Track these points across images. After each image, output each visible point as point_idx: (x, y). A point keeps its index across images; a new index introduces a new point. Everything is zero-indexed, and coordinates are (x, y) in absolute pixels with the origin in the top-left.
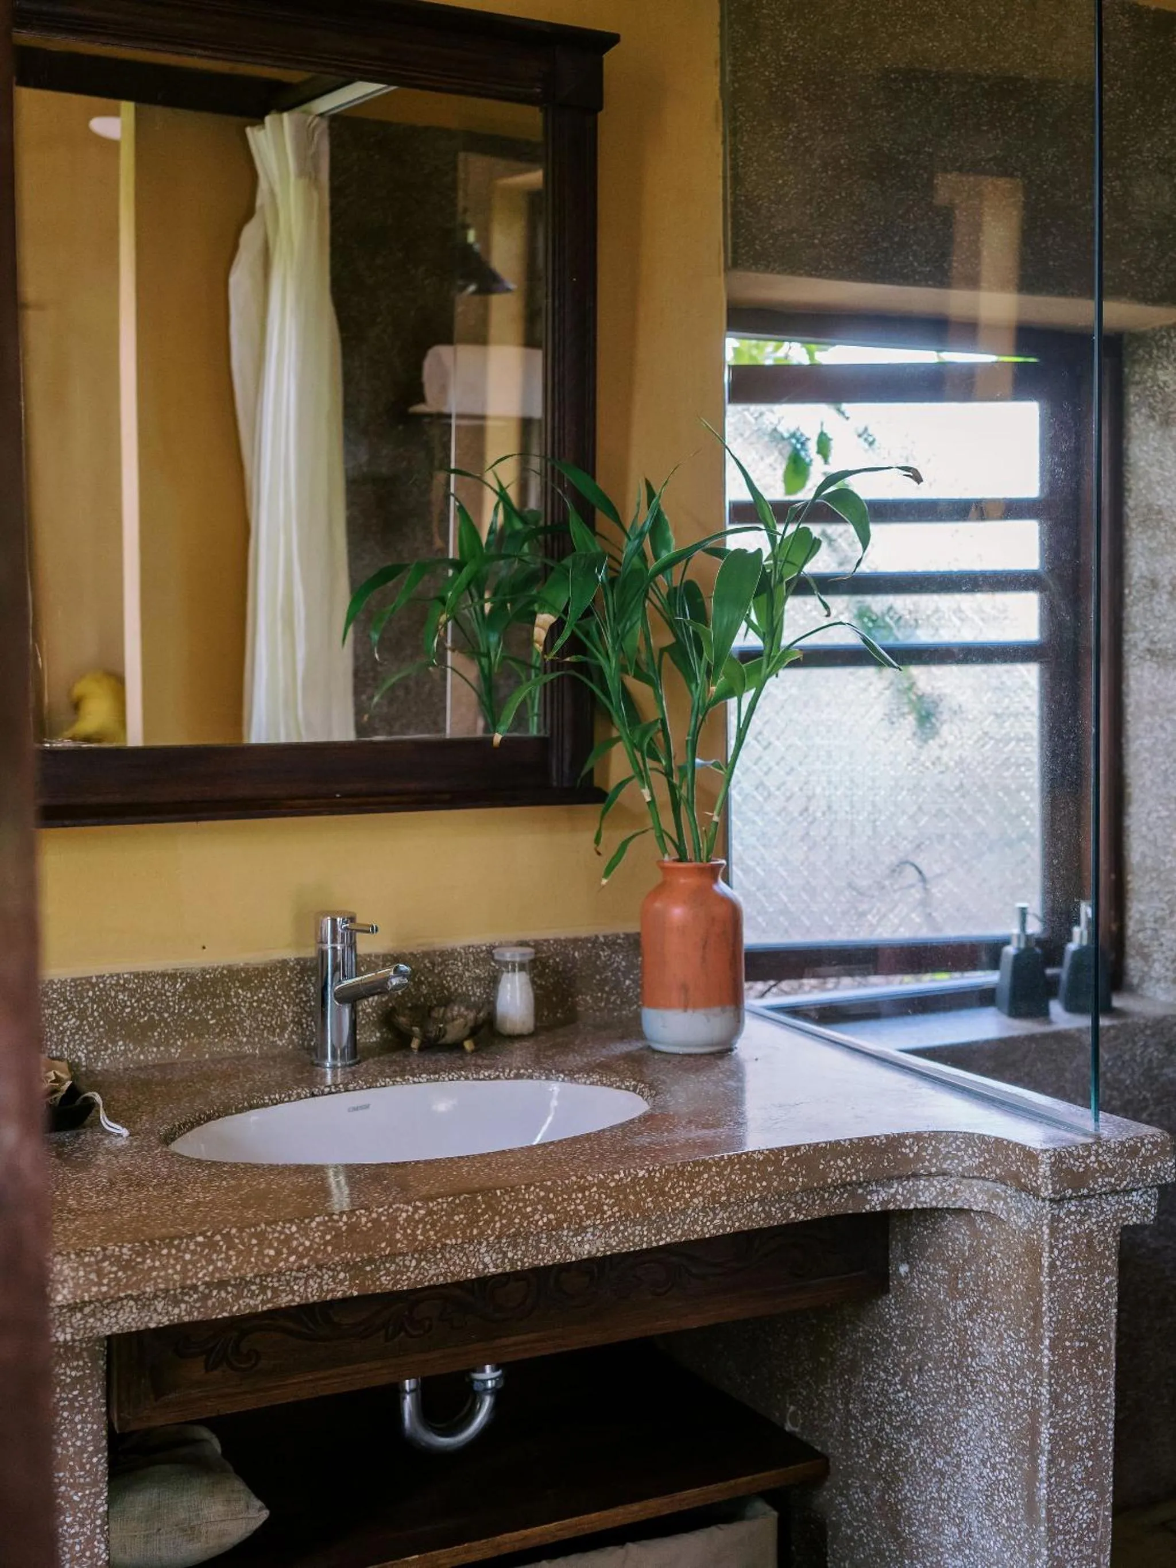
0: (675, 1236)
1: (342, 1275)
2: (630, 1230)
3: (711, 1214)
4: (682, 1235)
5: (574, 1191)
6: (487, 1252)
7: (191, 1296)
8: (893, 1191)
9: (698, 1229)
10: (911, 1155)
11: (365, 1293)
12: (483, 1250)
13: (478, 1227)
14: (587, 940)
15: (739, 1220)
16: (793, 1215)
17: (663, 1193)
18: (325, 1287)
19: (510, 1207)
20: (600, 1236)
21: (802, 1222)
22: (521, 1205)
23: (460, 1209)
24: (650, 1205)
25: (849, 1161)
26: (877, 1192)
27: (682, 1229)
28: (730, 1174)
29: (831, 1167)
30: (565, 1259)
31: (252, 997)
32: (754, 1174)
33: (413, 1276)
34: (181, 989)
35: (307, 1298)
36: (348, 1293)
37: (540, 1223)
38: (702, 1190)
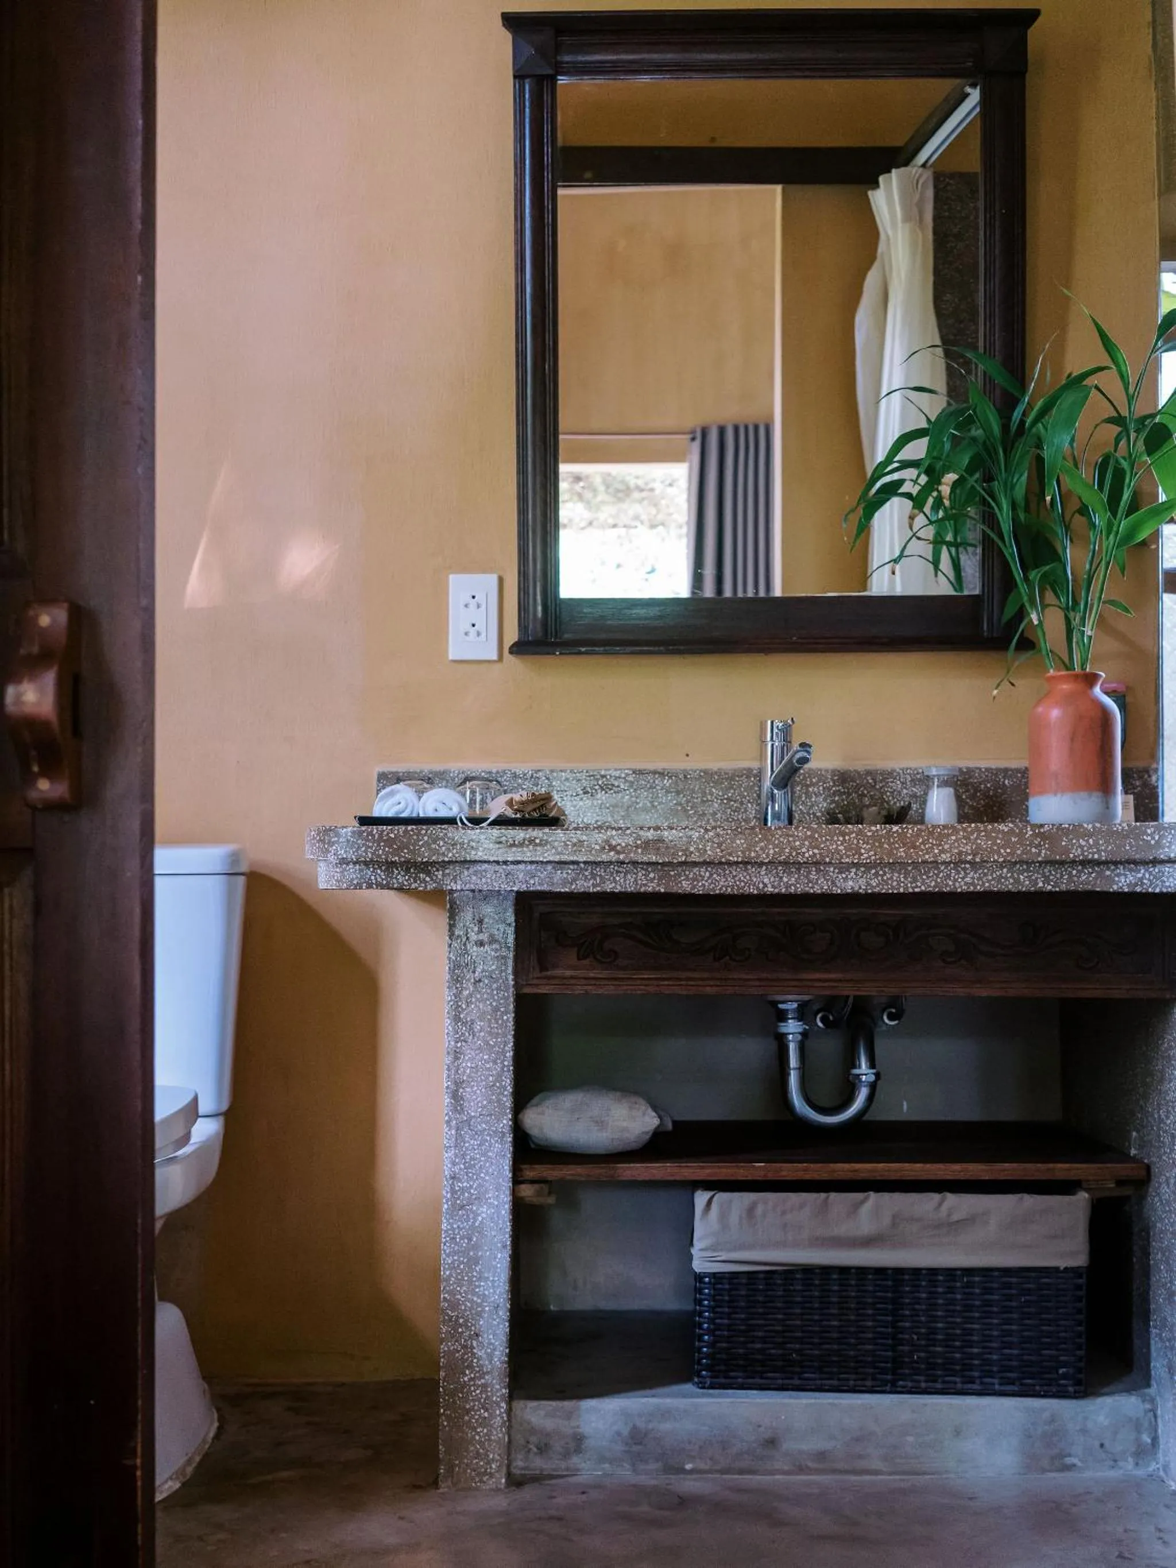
0: (929, 886)
1: (652, 875)
2: (889, 876)
3: (962, 873)
4: (935, 887)
5: (836, 834)
6: (766, 874)
7: (542, 873)
8: (1140, 875)
9: (951, 883)
10: (1153, 842)
11: (669, 891)
12: (763, 873)
13: (755, 851)
14: (1018, 770)
15: (989, 881)
16: (1041, 884)
17: (914, 847)
18: (639, 882)
19: (782, 839)
20: (862, 877)
21: (1050, 893)
22: (791, 839)
23: (740, 836)
24: (903, 854)
25: (1091, 841)
26: (1126, 876)
27: (936, 881)
28: (976, 839)
29: (1073, 845)
30: (832, 890)
31: (723, 795)
32: (999, 841)
33: (707, 884)
34: (668, 785)
35: (626, 887)
36: (657, 889)
37: (807, 855)
38: (951, 848)
